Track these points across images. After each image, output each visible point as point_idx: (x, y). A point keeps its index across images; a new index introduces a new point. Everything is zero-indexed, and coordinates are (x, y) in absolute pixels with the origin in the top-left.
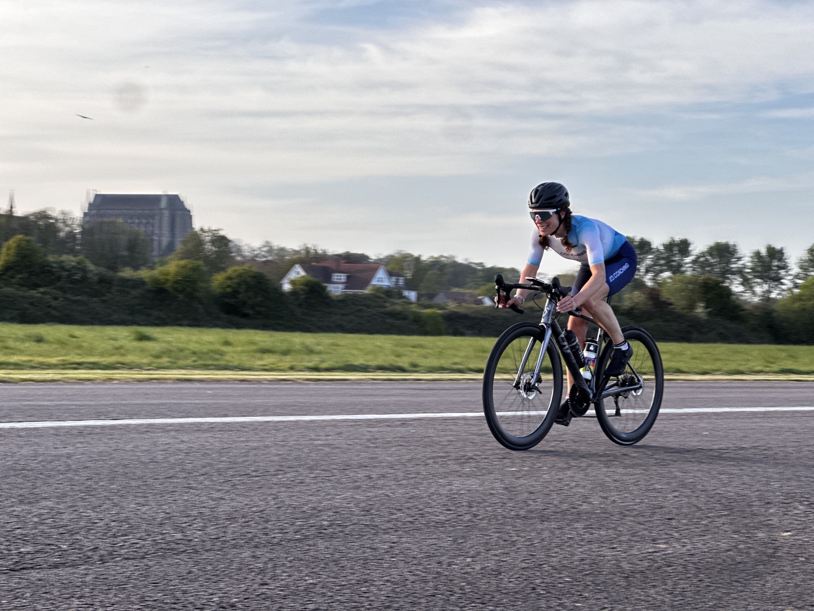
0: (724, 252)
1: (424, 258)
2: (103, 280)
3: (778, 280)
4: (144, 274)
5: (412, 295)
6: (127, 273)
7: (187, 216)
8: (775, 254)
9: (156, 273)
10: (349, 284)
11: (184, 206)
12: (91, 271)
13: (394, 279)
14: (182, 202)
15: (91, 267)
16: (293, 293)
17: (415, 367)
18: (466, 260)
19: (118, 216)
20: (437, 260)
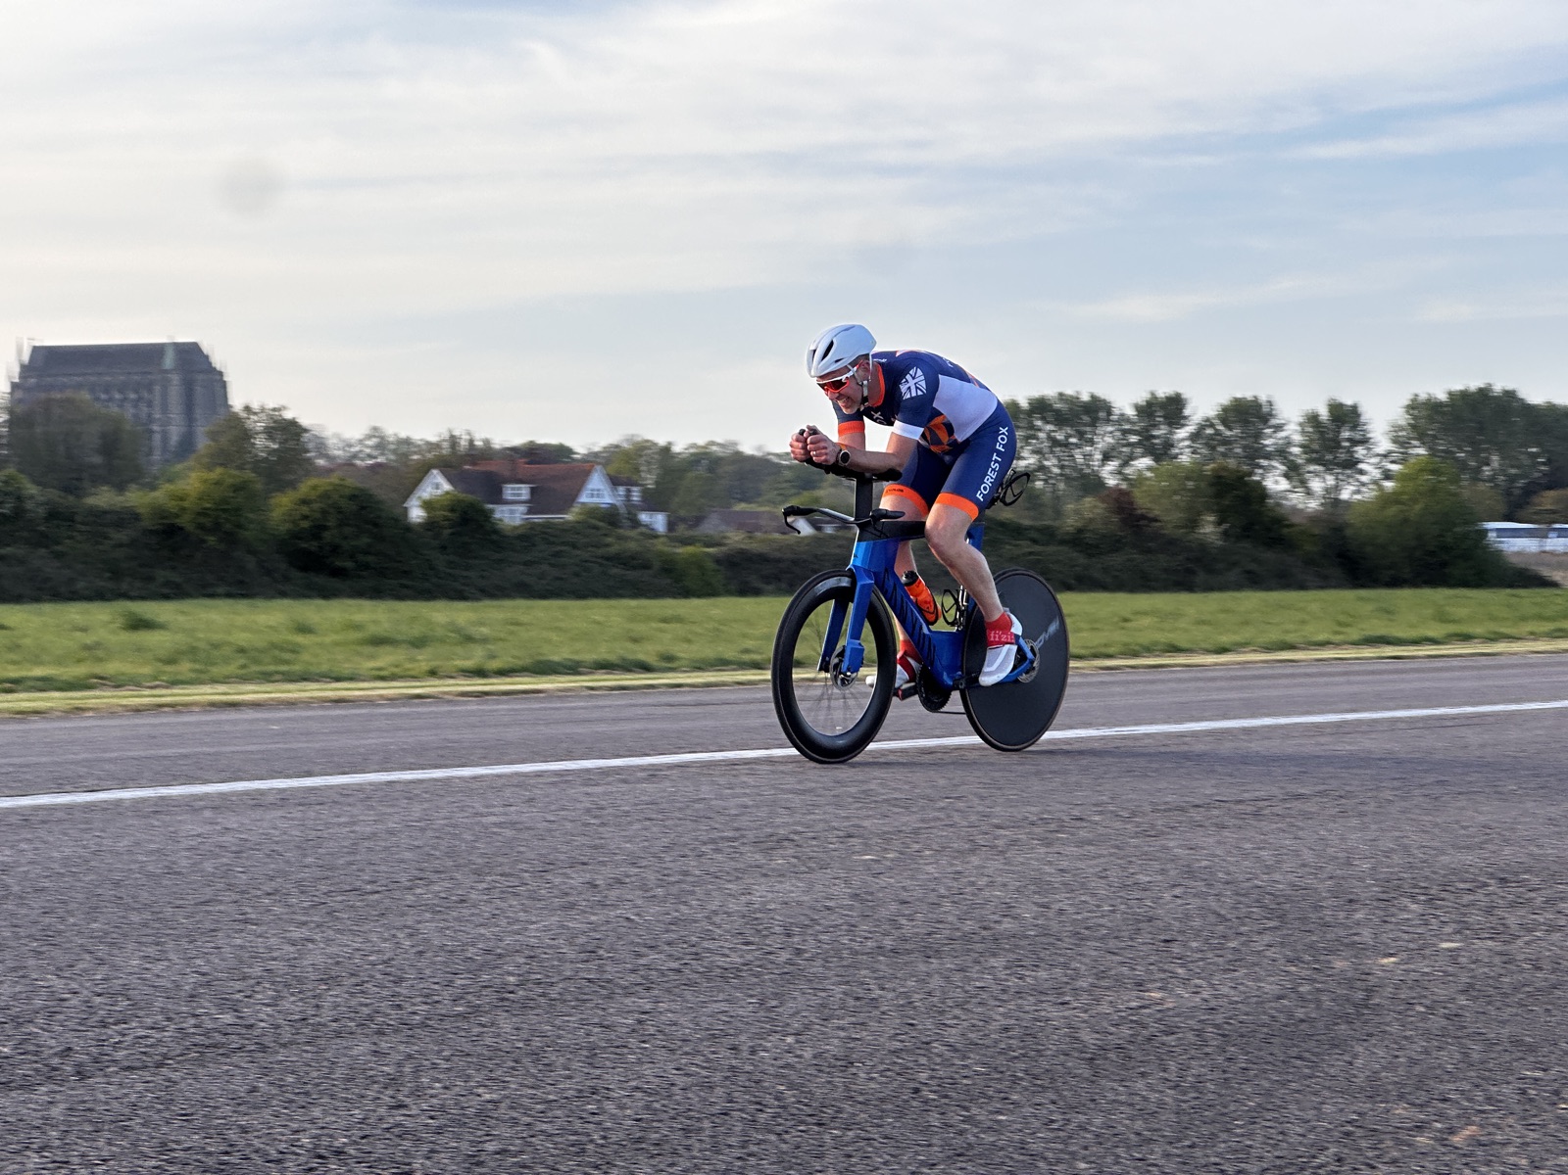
0: (1248, 416)
1: (677, 449)
2: (54, 515)
3: (1351, 464)
4: (135, 498)
5: (658, 521)
6: (103, 498)
7: (216, 382)
8: (1345, 416)
9: (160, 496)
10: (536, 504)
11: (210, 364)
12: (32, 497)
13: (621, 490)
14: (207, 357)
15: (32, 489)
16: (430, 525)
17: (669, 662)
18: (759, 448)
19: (79, 386)
20: (703, 450)
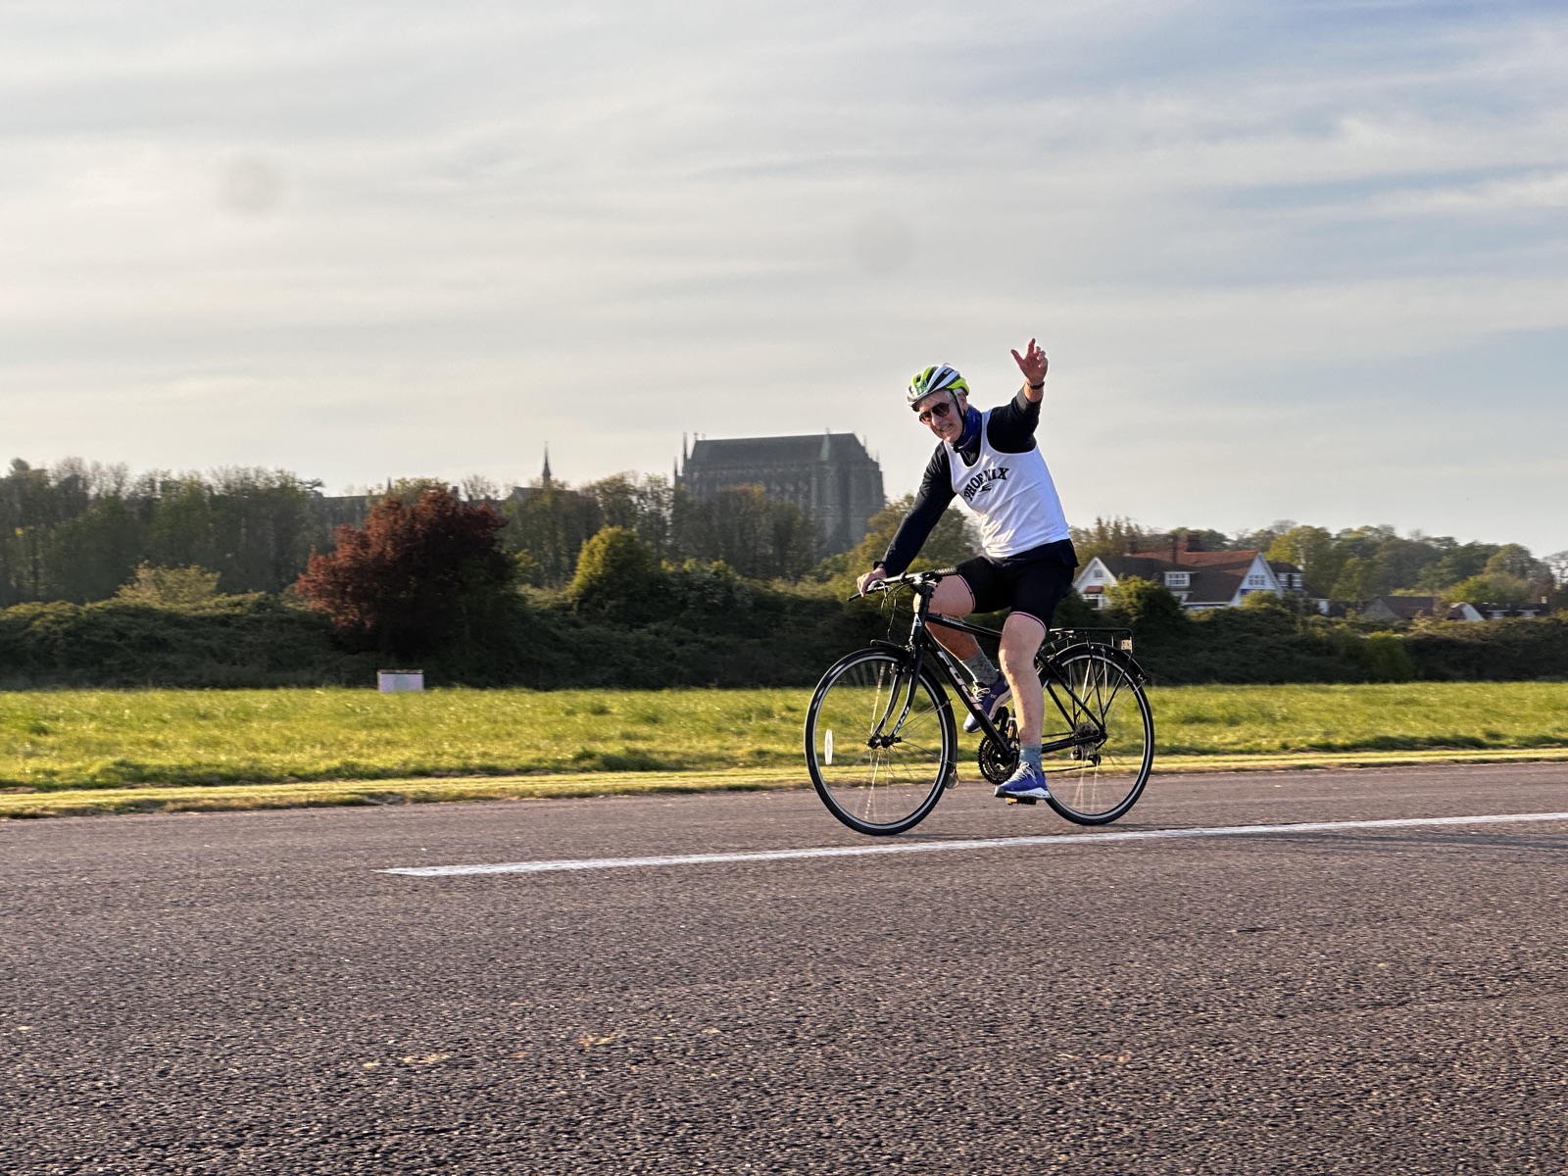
1: (1334, 532)
5: (1323, 607)
7: (872, 475)
10: (1195, 590)
11: (867, 455)
13: (1282, 577)
14: (863, 449)
15: (739, 580)
16: (1116, 612)
18: (1417, 533)
20: (1359, 536)
